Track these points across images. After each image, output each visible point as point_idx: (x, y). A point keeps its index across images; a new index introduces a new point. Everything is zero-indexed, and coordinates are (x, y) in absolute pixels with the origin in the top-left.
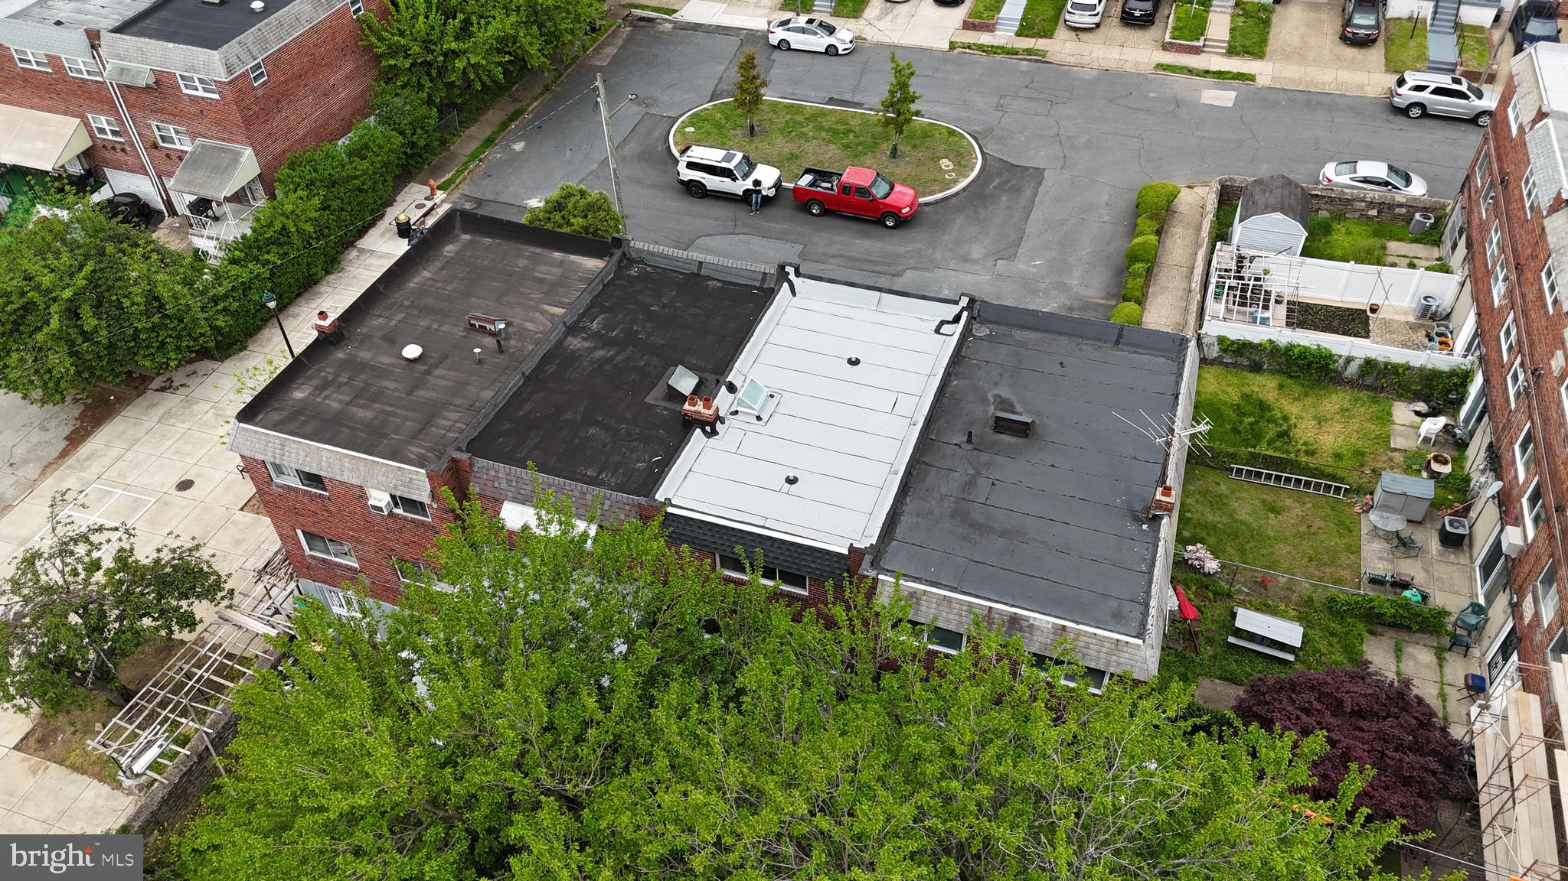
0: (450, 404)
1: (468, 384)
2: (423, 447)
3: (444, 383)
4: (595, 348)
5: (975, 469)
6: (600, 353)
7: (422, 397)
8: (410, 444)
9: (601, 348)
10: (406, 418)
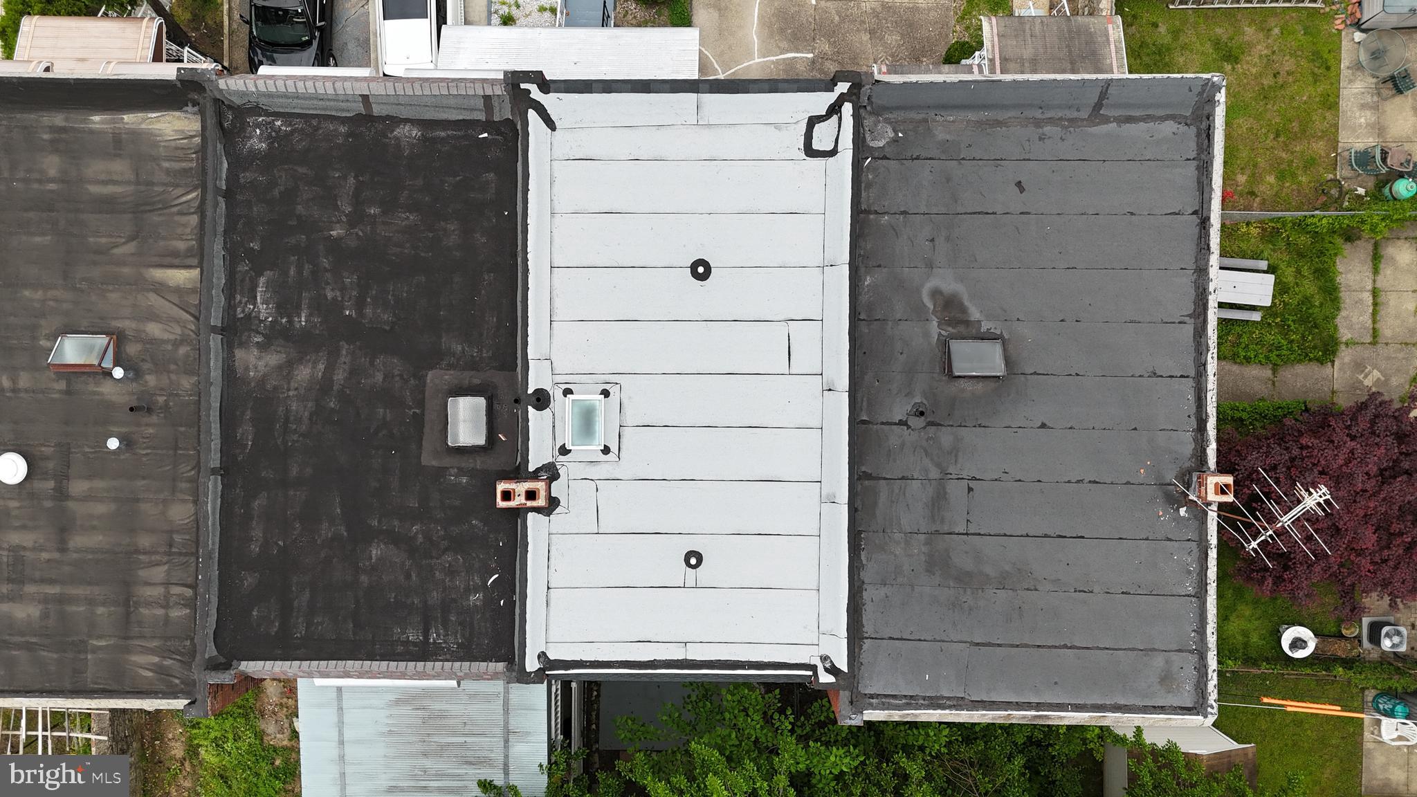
0: (137, 552)
1: (138, 500)
2: (152, 651)
3: (101, 509)
4: (290, 365)
5: (938, 465)
6: (303, 373)
7: (87, 550)
8: (127, 650)
9: (300, 360)
10: (91, 602)
